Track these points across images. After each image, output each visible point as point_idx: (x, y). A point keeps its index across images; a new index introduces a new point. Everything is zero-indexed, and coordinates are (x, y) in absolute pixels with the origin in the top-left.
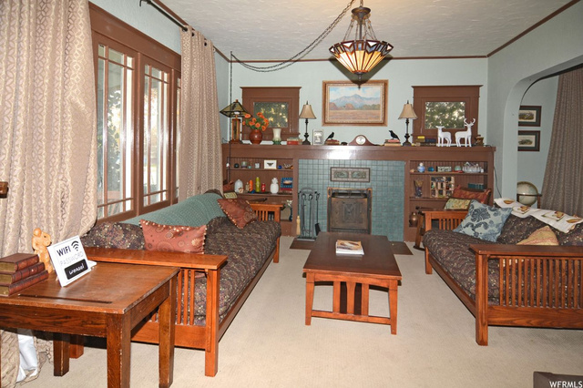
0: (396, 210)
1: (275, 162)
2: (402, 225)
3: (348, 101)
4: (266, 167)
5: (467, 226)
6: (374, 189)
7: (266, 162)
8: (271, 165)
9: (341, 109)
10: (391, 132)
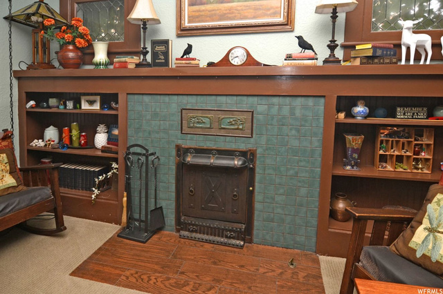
0: (303, 191)
1: (97, 99)
2: (314, 222)
4: (85, 106)
6: (259, 151)
7: (83, 98)
8: (91, 103)
9: (208, 2)
10: (300, 38)
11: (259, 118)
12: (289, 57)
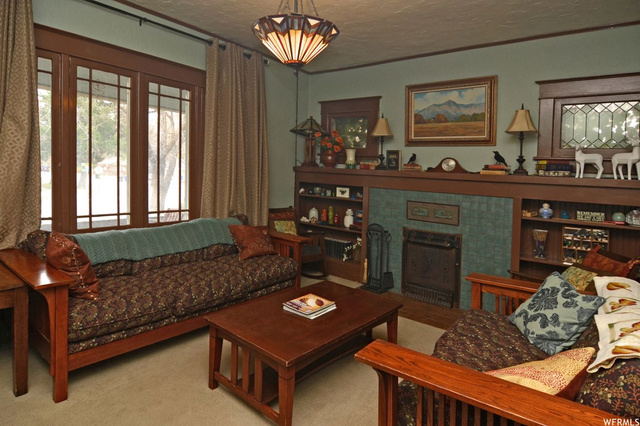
1: (348, 190)
3: (439, 110)
4: (339, 195)
5: (520, 315)
6: (464, 237)
7: (338, 189)
8: (343, 193)
9: (429, 121)
10: (497, 153)
11: (464, 212)
12: (487, 168)
